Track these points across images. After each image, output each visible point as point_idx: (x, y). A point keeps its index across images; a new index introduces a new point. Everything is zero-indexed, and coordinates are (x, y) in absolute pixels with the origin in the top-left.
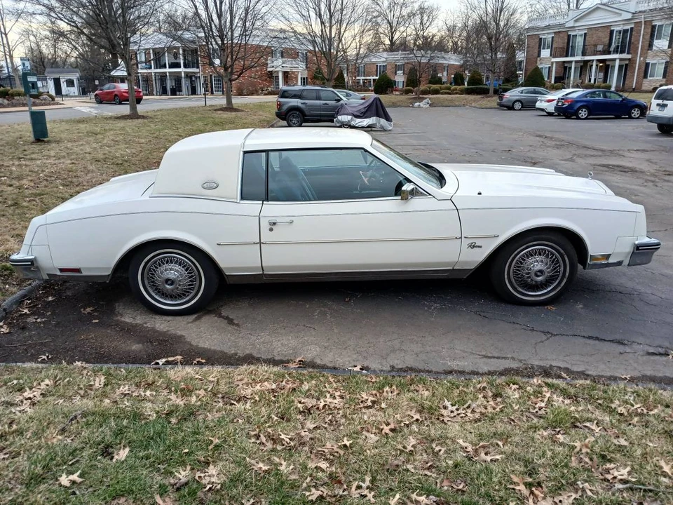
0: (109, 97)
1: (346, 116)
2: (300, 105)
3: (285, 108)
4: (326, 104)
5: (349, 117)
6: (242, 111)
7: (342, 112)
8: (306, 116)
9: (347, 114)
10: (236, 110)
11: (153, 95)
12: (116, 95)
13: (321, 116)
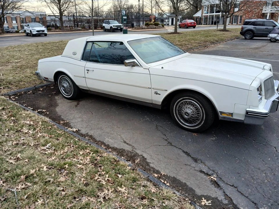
0: (183, 26)
1: (274, 34)
2: (252, 28)
3: (244, 30)
4: (267, 28)
5: (276, 35)
6: (230, 31)
7: (272, 32)
8: (255, 34)
9: (275, 33)
10: (228, 31)
11: (202, 24)
12: (186, 25)
13: (263, 34)
